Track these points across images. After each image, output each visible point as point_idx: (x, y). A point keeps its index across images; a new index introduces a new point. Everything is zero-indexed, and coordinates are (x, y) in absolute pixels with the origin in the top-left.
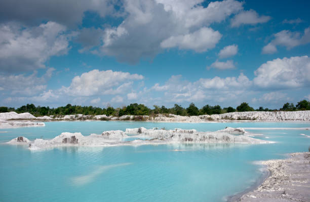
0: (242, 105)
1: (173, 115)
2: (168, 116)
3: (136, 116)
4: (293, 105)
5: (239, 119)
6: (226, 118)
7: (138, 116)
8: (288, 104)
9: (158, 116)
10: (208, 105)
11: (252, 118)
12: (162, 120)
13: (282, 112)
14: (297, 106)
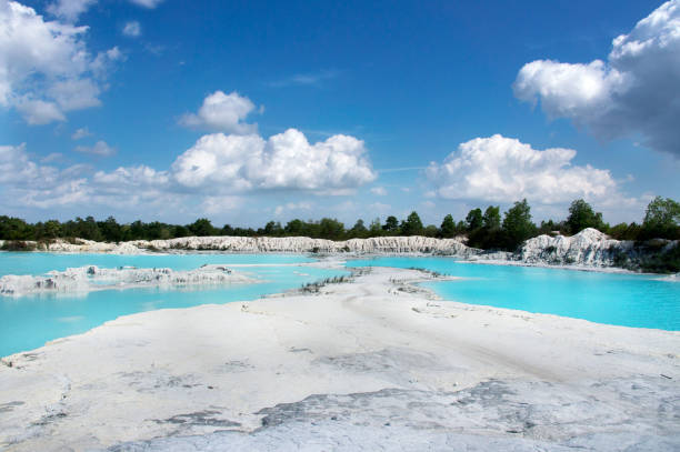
0: (198, 221)
1: (82, 240)
2: (73, 243)
3: (10, 242)
4: (279, 226)
5: (200, 248)
6: (178, 246)
7: (15, 242)
8: (273, 223)
9: (54, 242)
10: (139, 222)
11: (221, 246)
12: (64, 250)
13: (266, 238)
14: (286, 228)
